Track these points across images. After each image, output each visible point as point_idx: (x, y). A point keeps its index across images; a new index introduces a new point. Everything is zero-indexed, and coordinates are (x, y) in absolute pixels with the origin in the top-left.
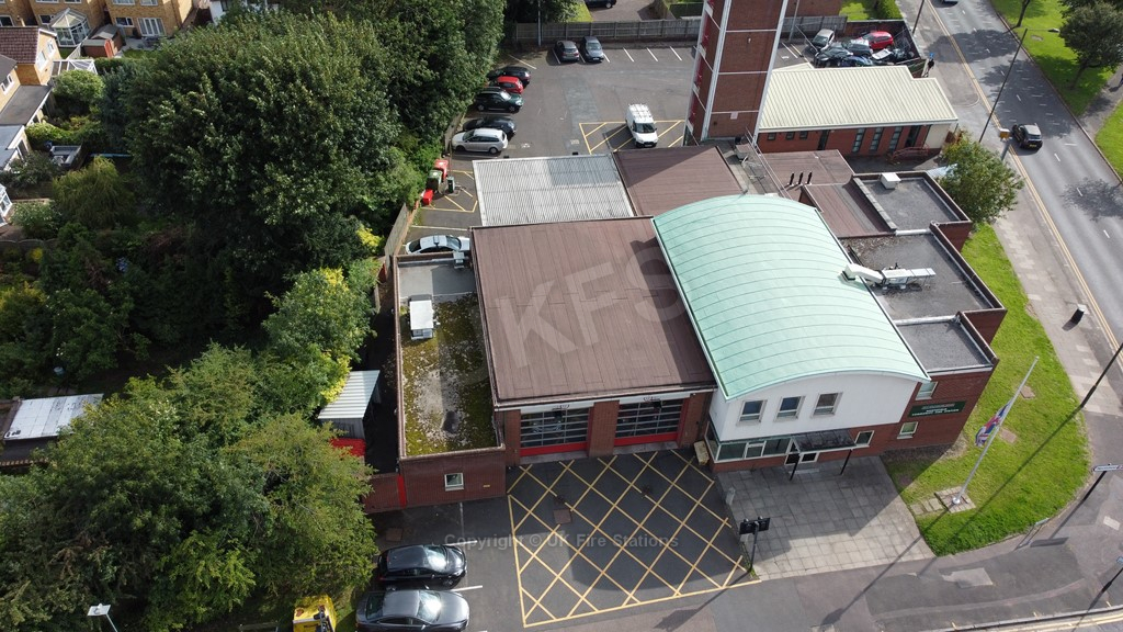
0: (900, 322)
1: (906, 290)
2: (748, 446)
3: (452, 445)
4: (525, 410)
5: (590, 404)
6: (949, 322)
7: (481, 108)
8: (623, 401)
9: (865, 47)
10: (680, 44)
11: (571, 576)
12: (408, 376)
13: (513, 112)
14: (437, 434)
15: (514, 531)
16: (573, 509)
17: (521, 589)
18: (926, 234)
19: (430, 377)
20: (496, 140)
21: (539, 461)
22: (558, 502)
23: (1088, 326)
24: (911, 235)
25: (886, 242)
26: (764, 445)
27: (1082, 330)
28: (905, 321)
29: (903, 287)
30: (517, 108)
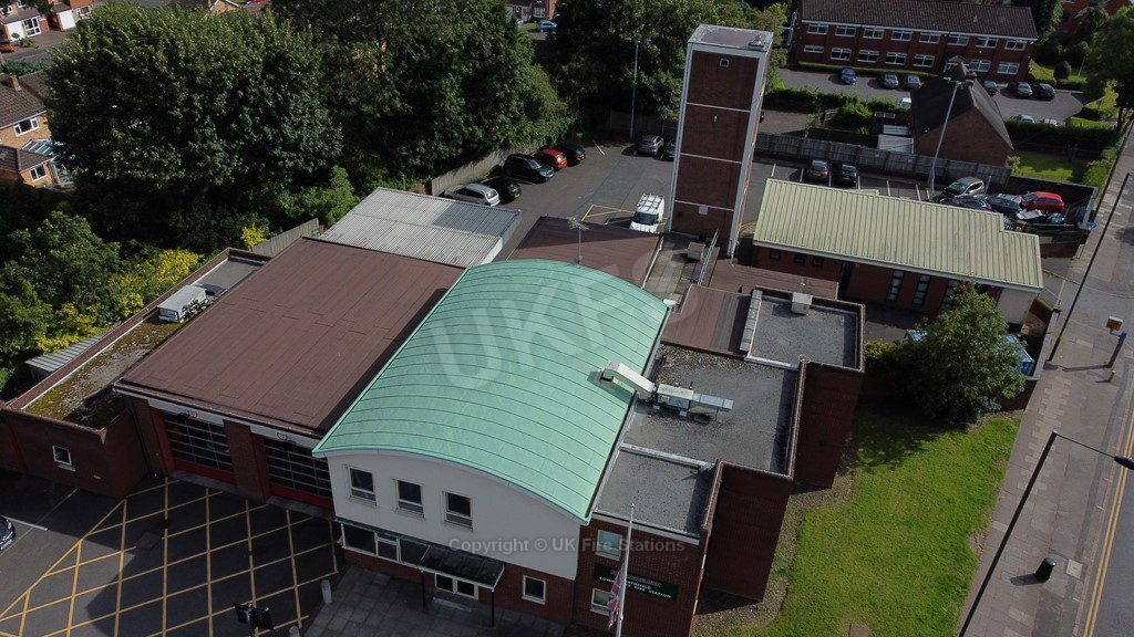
0: (629, 446)
1: (684, 419)
2: (377, 539)
3: (74, 416)
4: (153, 403)
5: (218, 420)
6: (698, 468)
7: (509, 172)
8: (256, 429)
9: (1013, 203)
10: (788, 163)
11: (86, 602)
12: (116, 348)
13: (537, 183)
14: (75, 403)
15: (90, 533)
16: (166, 538)
17: (28, 592)
18: (788, 371)
19: (133, 354)
20: (481, 196)
21: (189, 480)
22: (160, 524)
23: (1061, 592)
24: (767, 366)
25: (722, 364)
26: (397, 544)
27: (1043, 592)
28: (637, 448)
29: (683, 414)
30: (542, 180)
